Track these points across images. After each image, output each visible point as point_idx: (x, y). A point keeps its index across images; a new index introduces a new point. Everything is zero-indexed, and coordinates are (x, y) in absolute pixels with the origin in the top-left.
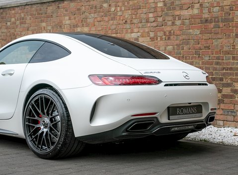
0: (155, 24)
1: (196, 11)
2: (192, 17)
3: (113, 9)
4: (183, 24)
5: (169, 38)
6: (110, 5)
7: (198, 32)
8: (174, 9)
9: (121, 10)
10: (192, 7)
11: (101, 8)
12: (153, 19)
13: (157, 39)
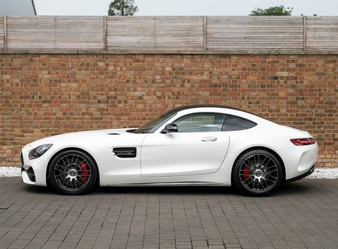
0: (162, 85)
1: (205, 77)
2: (202, 81)
3: (111, 68)
4: (193, 86)
5: (177, 98)
6: (107, 64)
7: (208, 94)
8: (183, 73)
9: (121, 70)
10: (202, 74)
11: (95, 66)
12: (161, 81)
13: (164, 98)
